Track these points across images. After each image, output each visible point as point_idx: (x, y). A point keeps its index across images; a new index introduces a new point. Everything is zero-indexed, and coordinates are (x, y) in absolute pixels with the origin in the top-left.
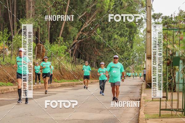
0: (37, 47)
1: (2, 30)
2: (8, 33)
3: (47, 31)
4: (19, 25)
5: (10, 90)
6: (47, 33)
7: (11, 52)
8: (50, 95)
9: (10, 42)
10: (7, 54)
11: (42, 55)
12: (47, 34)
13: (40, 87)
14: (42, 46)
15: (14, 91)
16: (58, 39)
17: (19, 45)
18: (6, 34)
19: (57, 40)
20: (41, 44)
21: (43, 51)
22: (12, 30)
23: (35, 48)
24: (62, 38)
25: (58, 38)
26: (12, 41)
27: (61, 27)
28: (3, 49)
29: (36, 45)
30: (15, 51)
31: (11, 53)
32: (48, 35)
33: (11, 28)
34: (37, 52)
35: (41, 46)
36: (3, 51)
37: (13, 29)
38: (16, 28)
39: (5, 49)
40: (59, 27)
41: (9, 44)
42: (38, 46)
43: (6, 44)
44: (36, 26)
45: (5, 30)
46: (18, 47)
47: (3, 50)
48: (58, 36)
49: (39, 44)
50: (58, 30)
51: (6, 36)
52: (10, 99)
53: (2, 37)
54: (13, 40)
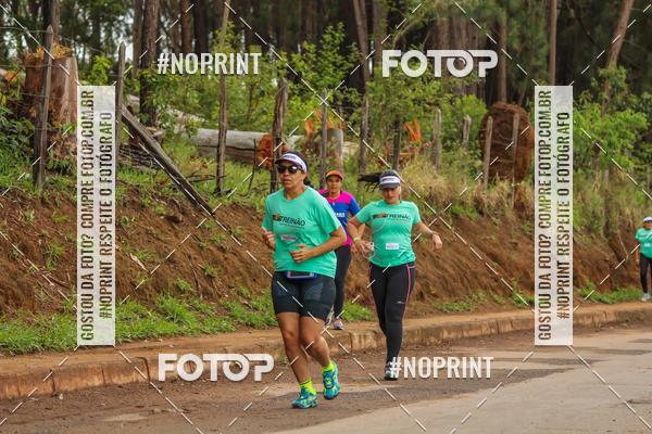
0: (490, 121)
1: (309, 36)
2: (344, 50)
3: (542, 34)
4: (398, 6)
5: (356, 341)
6: (542, 46)
7: (357, 146)
8: (562, 371)
9: (354, 97)
10: (341, 159)
11: (520, 161)
12: (544, 51)
13: (508, 328)
14: (517, 117)
15: (375, 345)
16: (601, 80)
17: (401, 111)
18: (332, 56)
19: (594, 83)
20: (512, 107)
21: (526, 140)
22: (362, 34)
23: (485, 126)
24: (624, 71)
25: (601, 72)
26: (362, 91)
27: (618, 17)
28: (320, 132)
29: (485, 111)
30: (377, 144)
31: (362, 150)
32: (548, 57)
33: (359, 23)
34: (494, 146)
35: (512, 113)
36: (317, 145)
37: (370, 30)
38: (381, 23)
39: (331, 132)
40: (607, 14)
41: (348, 107)
42: (495, 116)
43: (333, 104)
44: (488, 13)
45: (327, 37)
46: (396, 123)
47: (319, 137)
48: (603, 63)
49: (502, 103)
50: (599, 29)
51: (334, 64)
52: (357, 388)
53: (313, 70)
54: (368, 84)
